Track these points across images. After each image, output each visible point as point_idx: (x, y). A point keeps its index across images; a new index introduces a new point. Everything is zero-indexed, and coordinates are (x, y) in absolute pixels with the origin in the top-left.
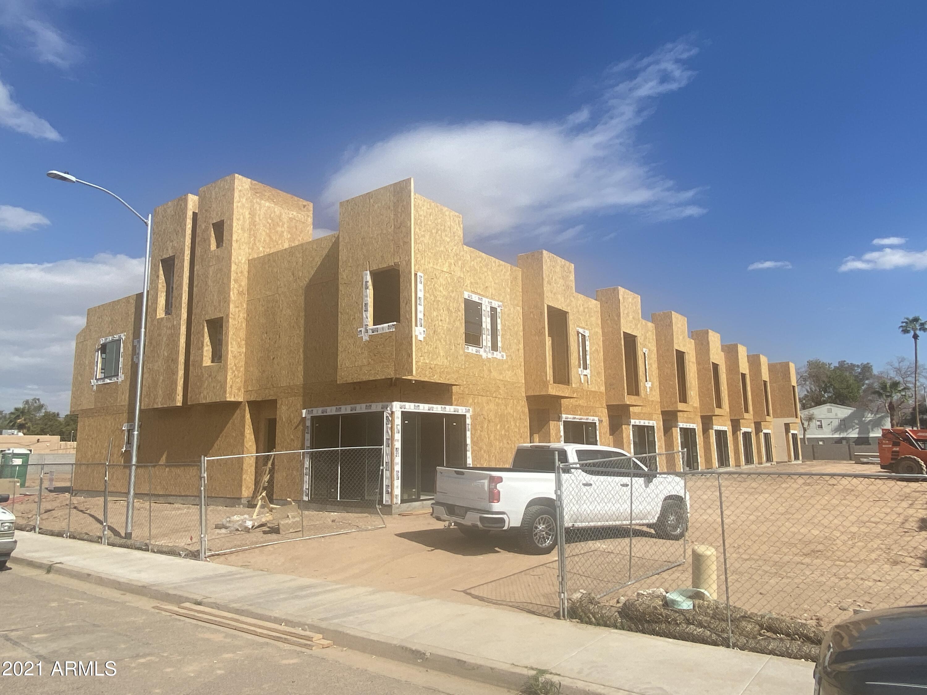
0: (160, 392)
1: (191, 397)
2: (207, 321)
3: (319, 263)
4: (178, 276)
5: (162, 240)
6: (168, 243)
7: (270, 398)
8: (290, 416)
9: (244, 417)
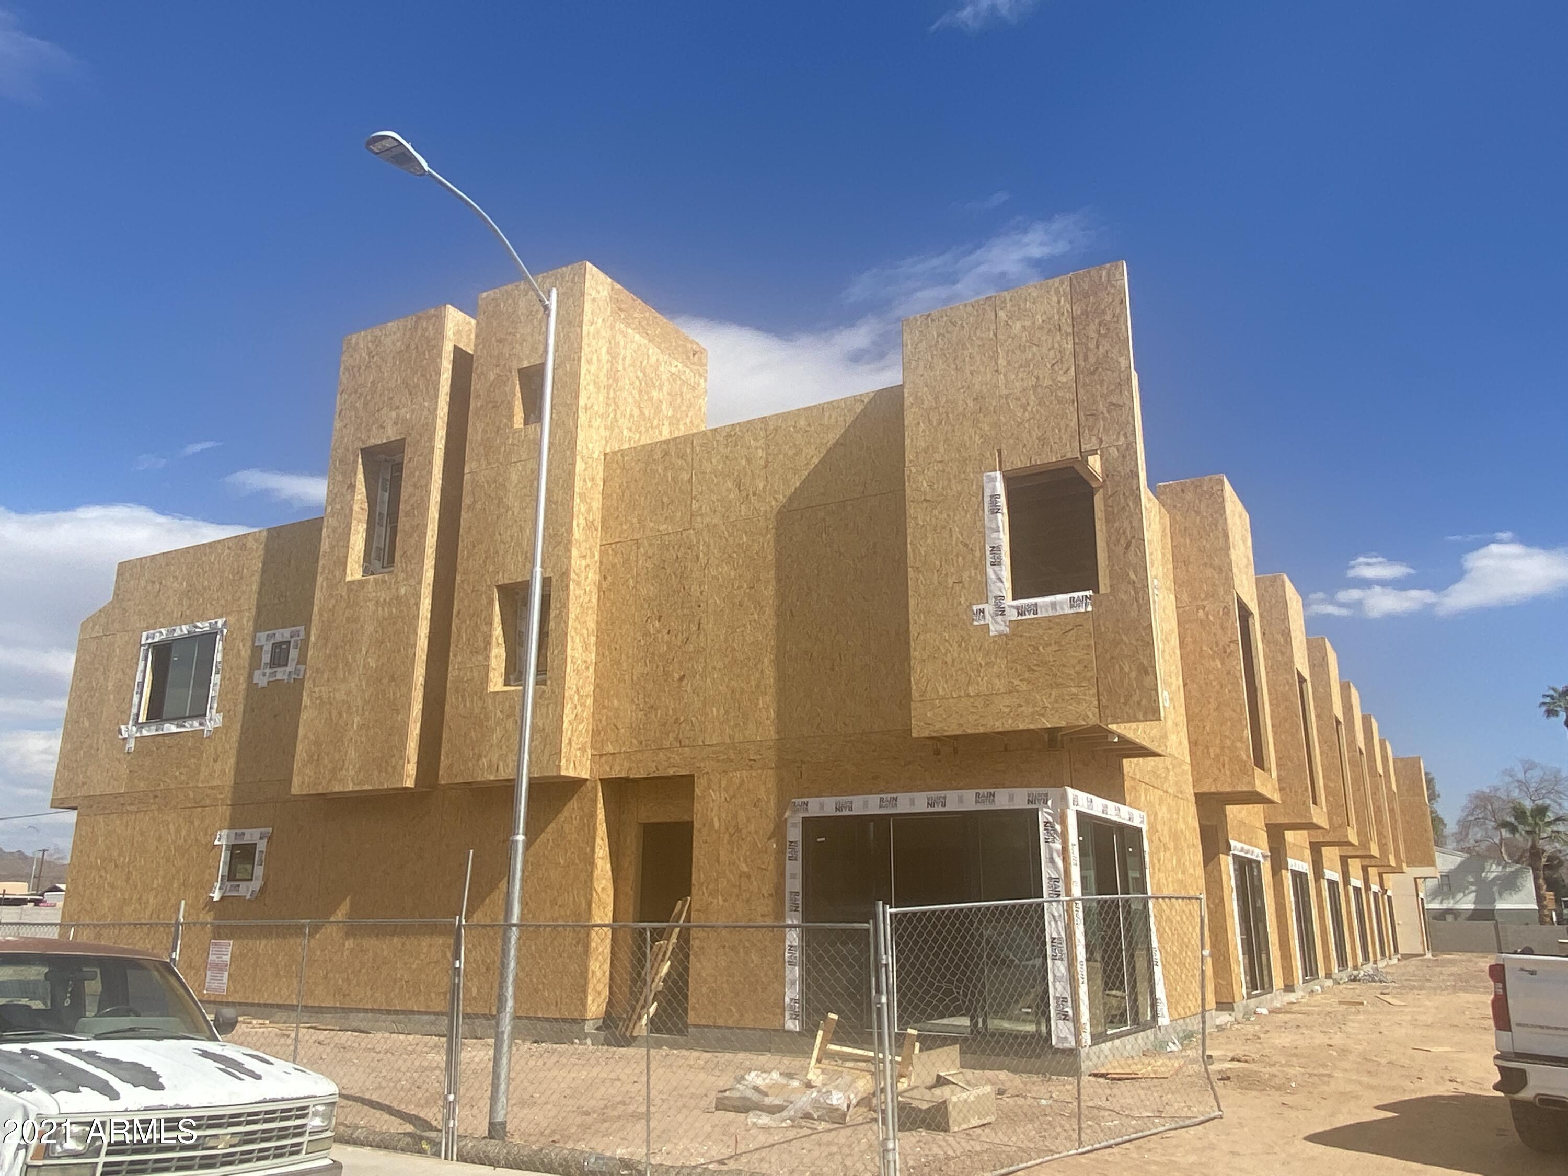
0: (352, 754)
1: (451, 766)
2: (498, 587)
3: (816, 460)
4: (415, 486)
5: (366, 404)
6: (384, 411)
7: (671, 772)
8: (735, 817)
9: (593, 815)
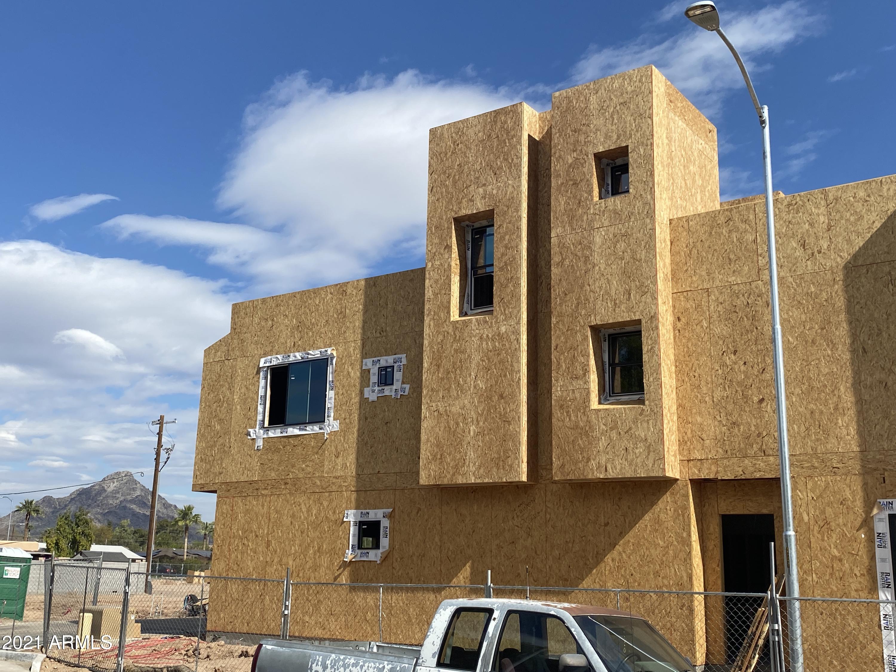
0: (471, 454)
1: (563, 466)
2: (591, 327)
4: (506, 247)
5: (455, 182)
6: (472, 188)
7: (758, 475)
8: (823, 512)
9: (686, 508)
